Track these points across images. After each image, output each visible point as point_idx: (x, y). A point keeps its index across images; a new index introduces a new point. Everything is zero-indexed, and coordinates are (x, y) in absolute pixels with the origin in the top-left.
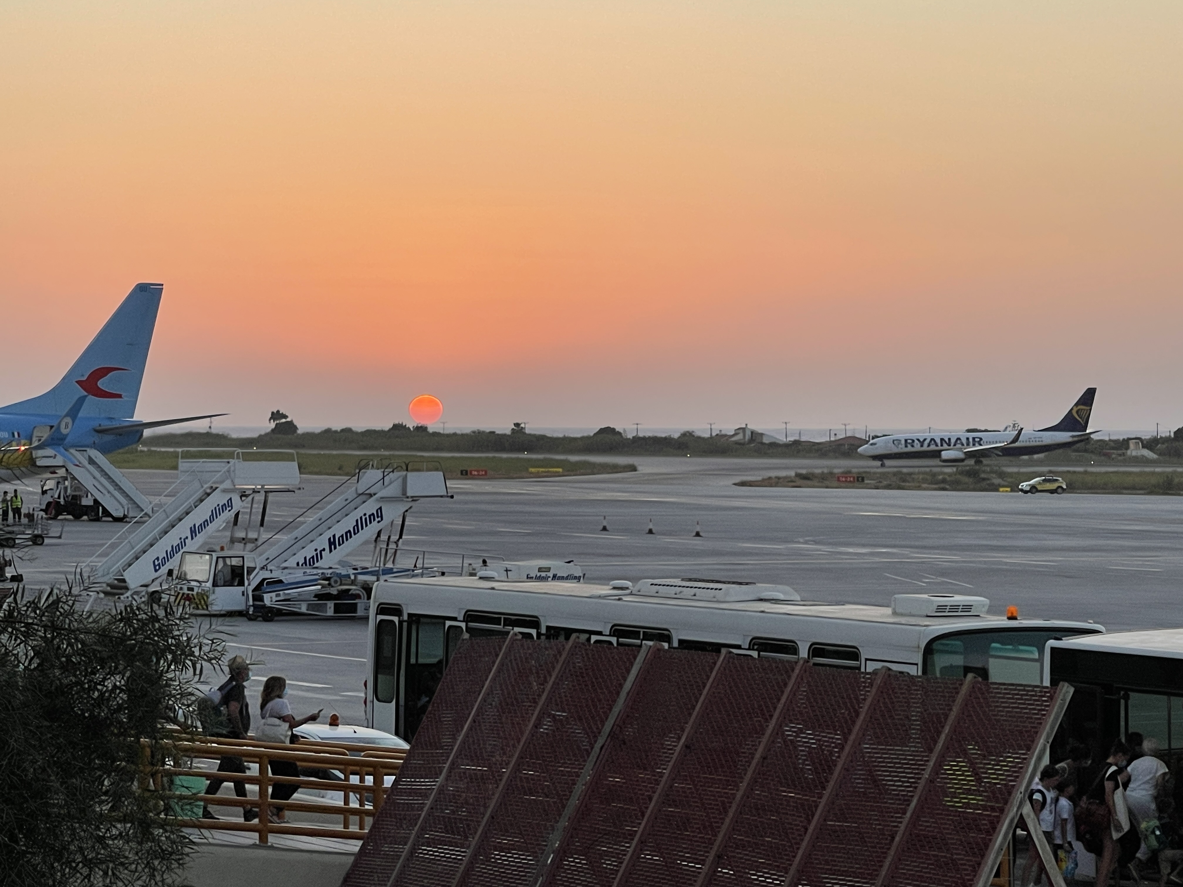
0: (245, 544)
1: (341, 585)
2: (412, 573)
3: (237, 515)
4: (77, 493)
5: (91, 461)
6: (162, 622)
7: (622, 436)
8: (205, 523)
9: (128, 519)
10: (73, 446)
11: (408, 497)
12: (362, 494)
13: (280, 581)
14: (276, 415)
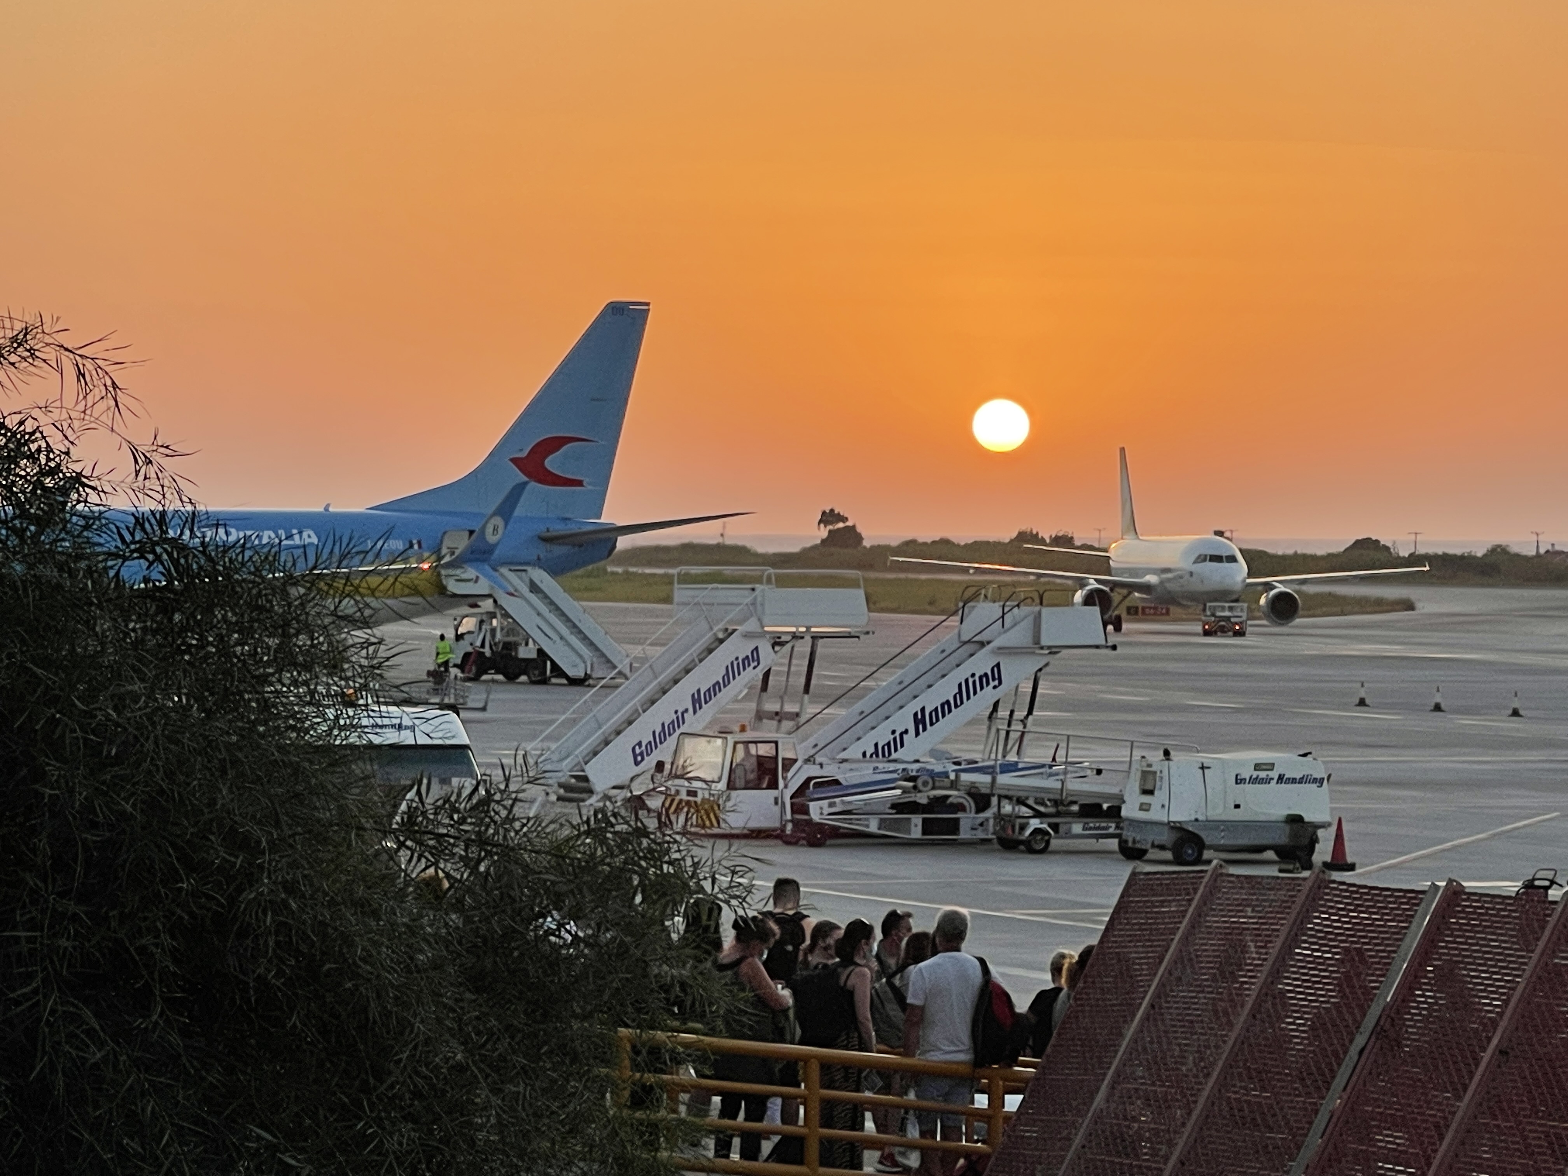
0: (780, 721)
1: (934, 788)
2: (1049, 771)
3: (767, 675)
4: (511, 639)
5: (534, 588)
6: (652, 836)
7: (1390, 553)
8: (716, 688)
9: (591, 682)
10: (504, 564)
11: (1042, 648)
12: (969, 641)
13: (837, 782)
14: (829, 517)
